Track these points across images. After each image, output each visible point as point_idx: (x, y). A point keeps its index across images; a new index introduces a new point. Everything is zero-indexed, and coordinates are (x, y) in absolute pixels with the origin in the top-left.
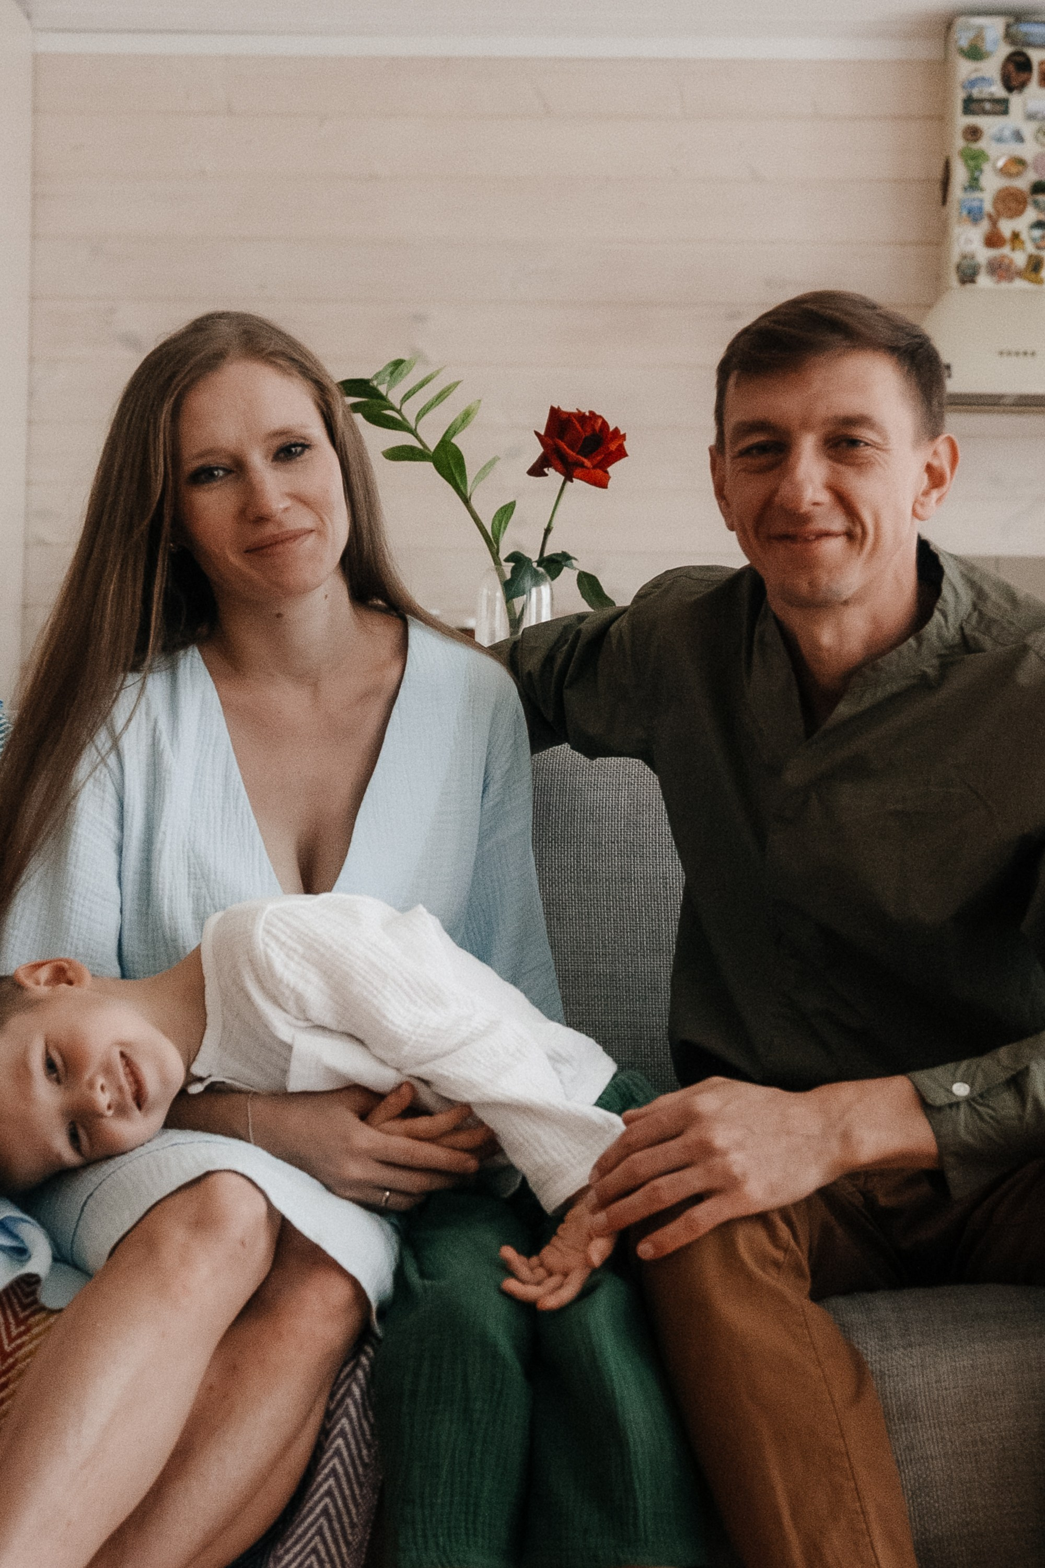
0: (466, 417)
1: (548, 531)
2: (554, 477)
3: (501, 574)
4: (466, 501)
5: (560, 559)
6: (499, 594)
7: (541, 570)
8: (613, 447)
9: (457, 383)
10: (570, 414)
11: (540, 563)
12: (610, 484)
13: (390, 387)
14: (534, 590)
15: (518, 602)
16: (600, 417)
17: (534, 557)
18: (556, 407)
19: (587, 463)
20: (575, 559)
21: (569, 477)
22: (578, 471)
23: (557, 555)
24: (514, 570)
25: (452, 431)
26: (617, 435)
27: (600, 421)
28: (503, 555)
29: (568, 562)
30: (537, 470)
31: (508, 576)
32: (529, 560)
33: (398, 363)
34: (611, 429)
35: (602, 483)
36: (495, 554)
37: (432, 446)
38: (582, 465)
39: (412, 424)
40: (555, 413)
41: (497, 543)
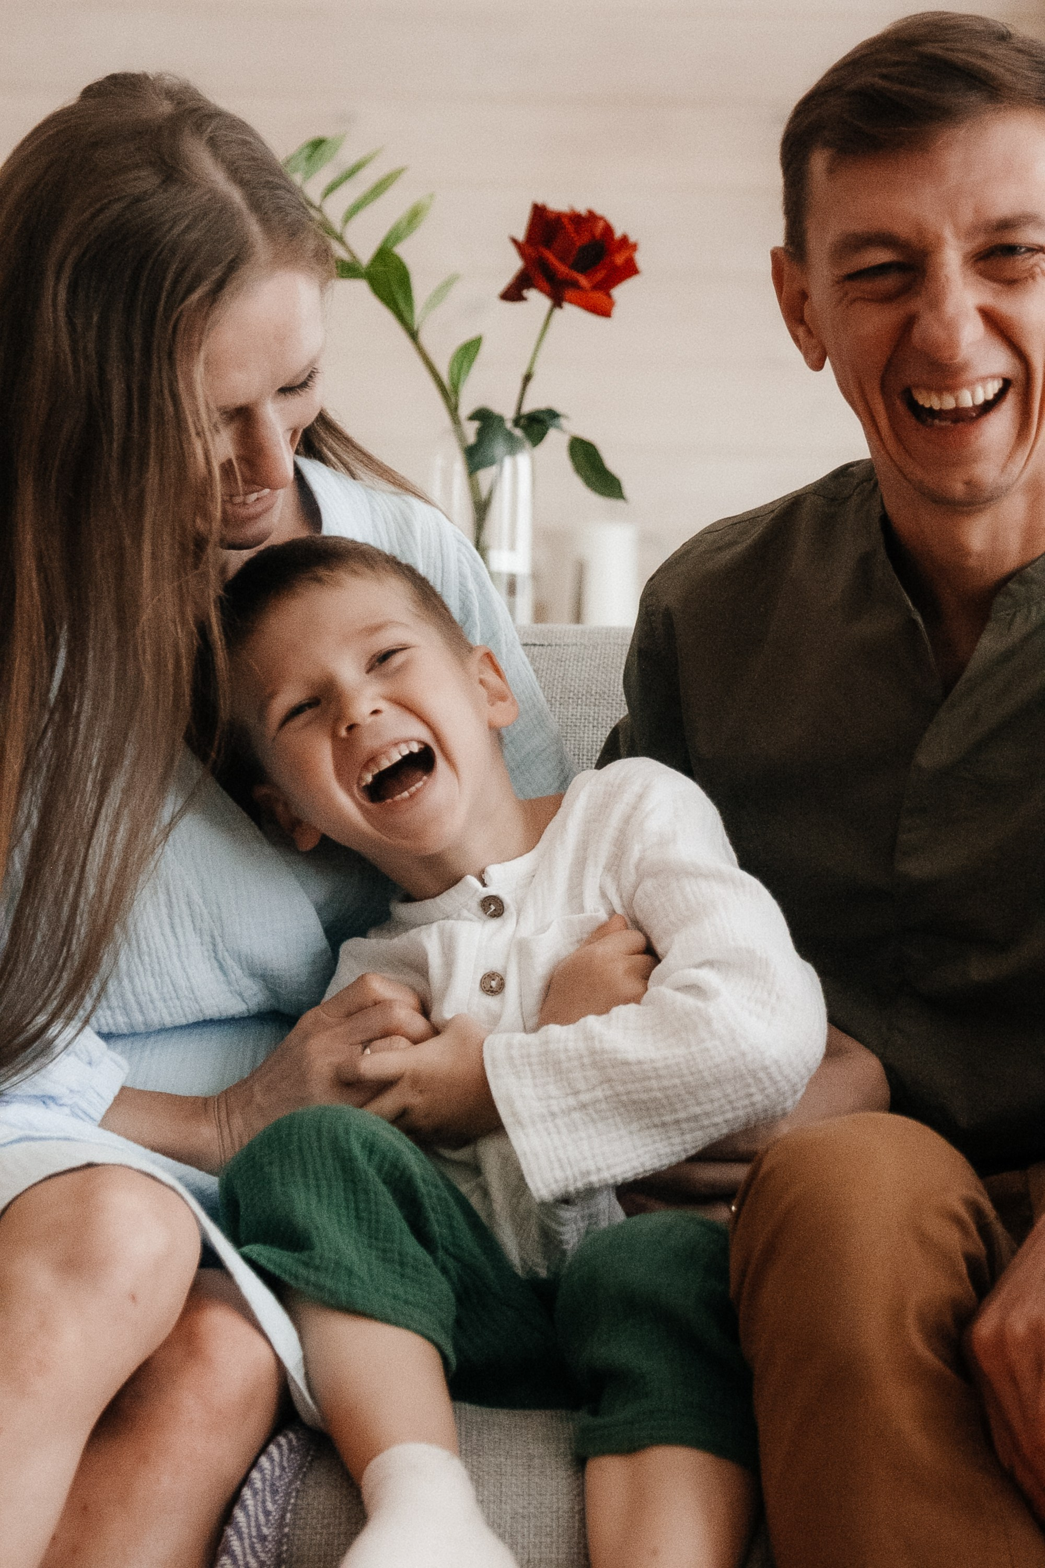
0: (414, 217)
1: (528, 378)
2: (537, 300)
3: (461, 437)
4: (413, 335)
5: (542, 416)
6: (459, 466)
7: (518, 432)
8: (619, 259)
9: (403, 170)
10: (559, 217)
11: (516, 422)
12: (616, 311)
13: (308, 175)
14: (508, 462)
15: (485, 476)
16: (601, 218)
17: (508, 412)
18: (540, 202)
19: (583, 281)
20: (566, 417)
21: (557, 302)
22: (569, 293)
23: (542, 412)
24: (481, 433)
25: (395, 236)
26: (625, 244)
27: (601, 224)
28: (466, 408)
29: (556, 422)
30: (513, 294)
31: (471, 439)
32: (501, 419)
33: (317, 144)
34: (618, 234)
35: (604, 311)
36: (453, 410)
37: (365, 255)
38: (575, 285)
39: (337, 226)
40: (539, 213)
41: (456, 391)
